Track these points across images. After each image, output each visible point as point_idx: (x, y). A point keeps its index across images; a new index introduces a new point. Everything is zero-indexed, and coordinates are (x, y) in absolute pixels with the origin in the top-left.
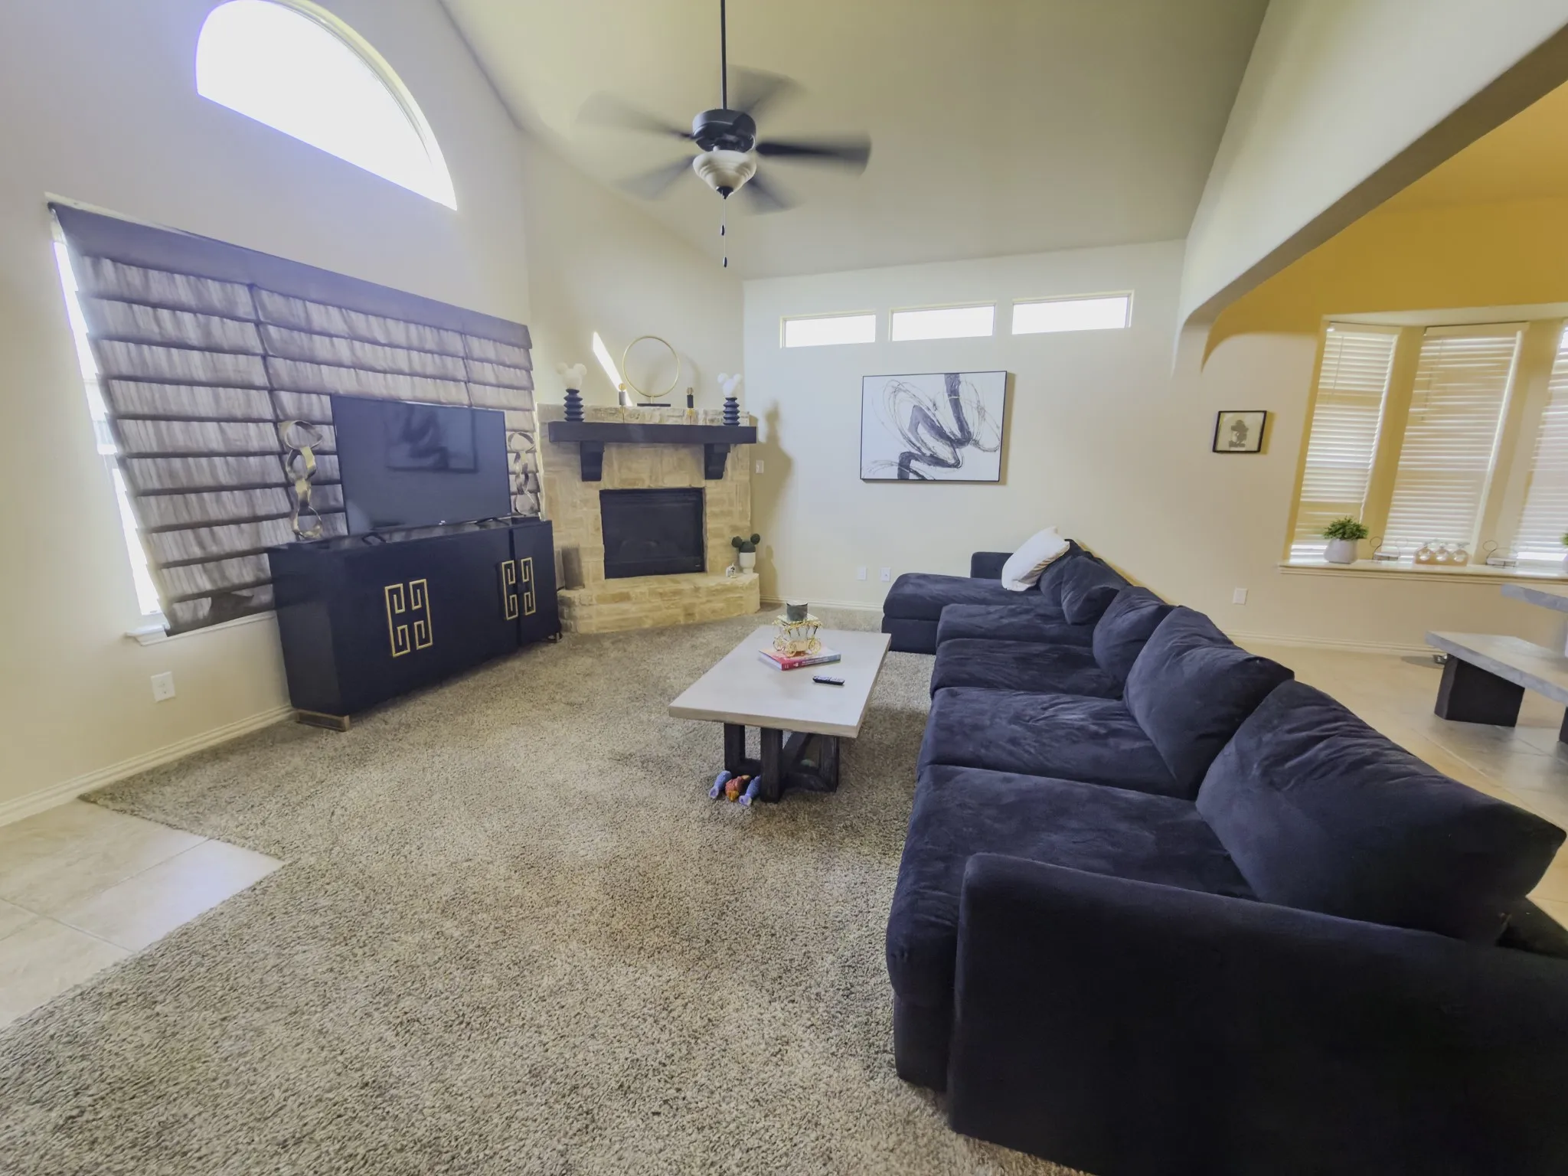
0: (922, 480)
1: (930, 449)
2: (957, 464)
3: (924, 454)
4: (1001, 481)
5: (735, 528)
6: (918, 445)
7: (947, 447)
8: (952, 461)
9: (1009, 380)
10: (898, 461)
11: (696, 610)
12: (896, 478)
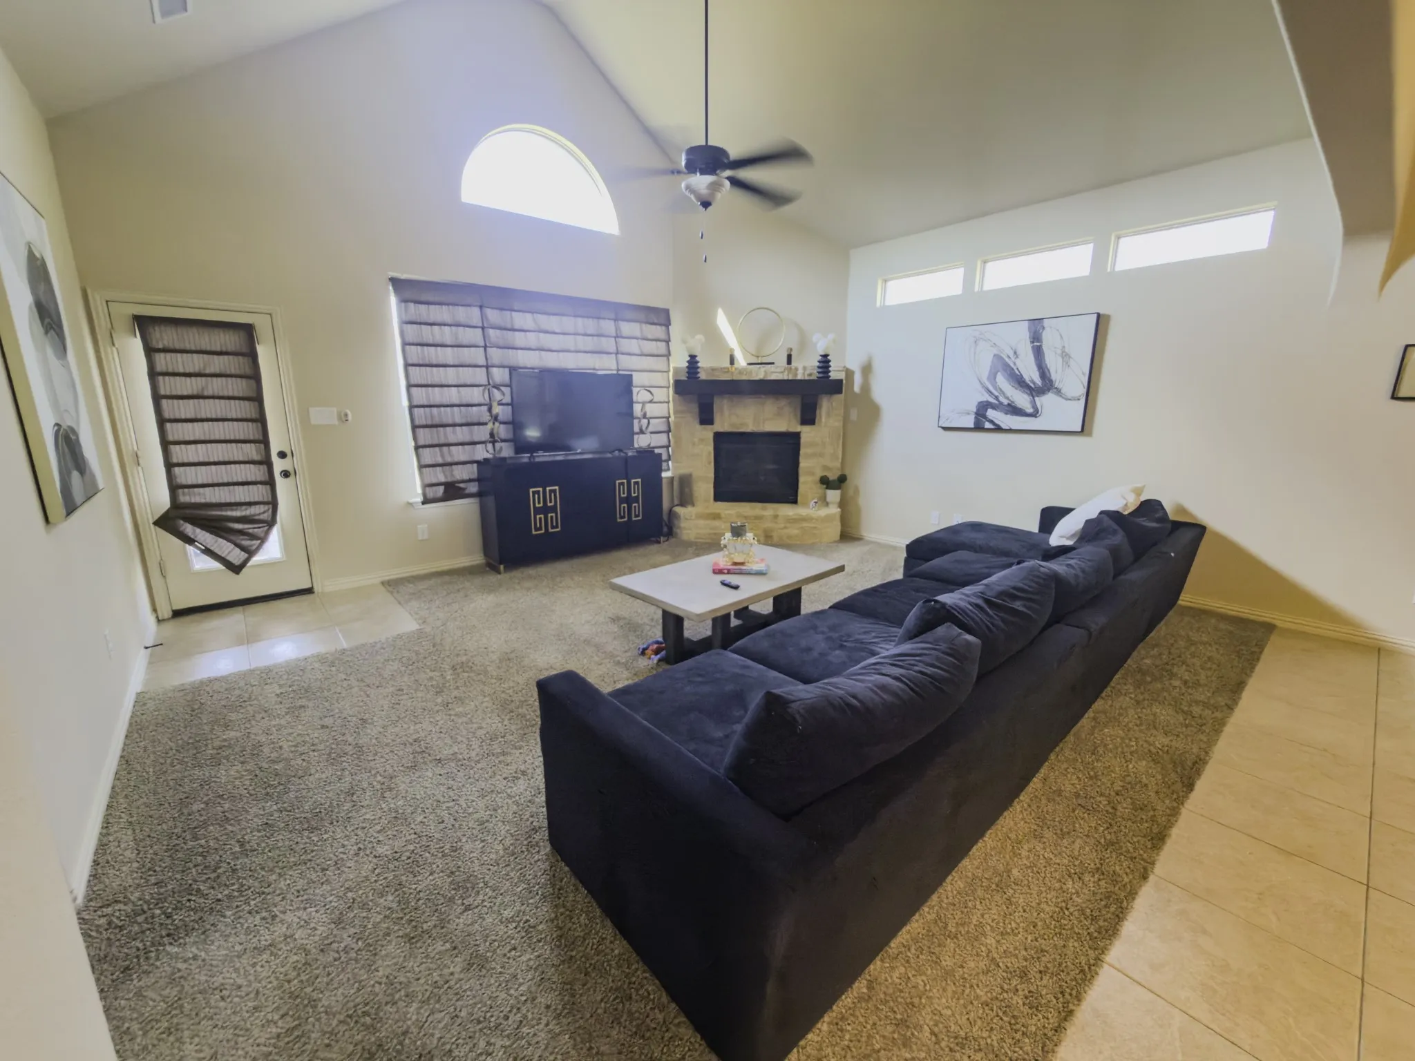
0: (998, 429)
1: (1007, 398)
2: (1035, 414)
3: (1001, 403)
4: (1085, 430)
5: (826, 468)
6: (997, 394)
7: (1026, 396)
8: (1030, 410)
9: (1101, 322)
10: (975, 410)
11: (775, 535)
12: (972, 426)
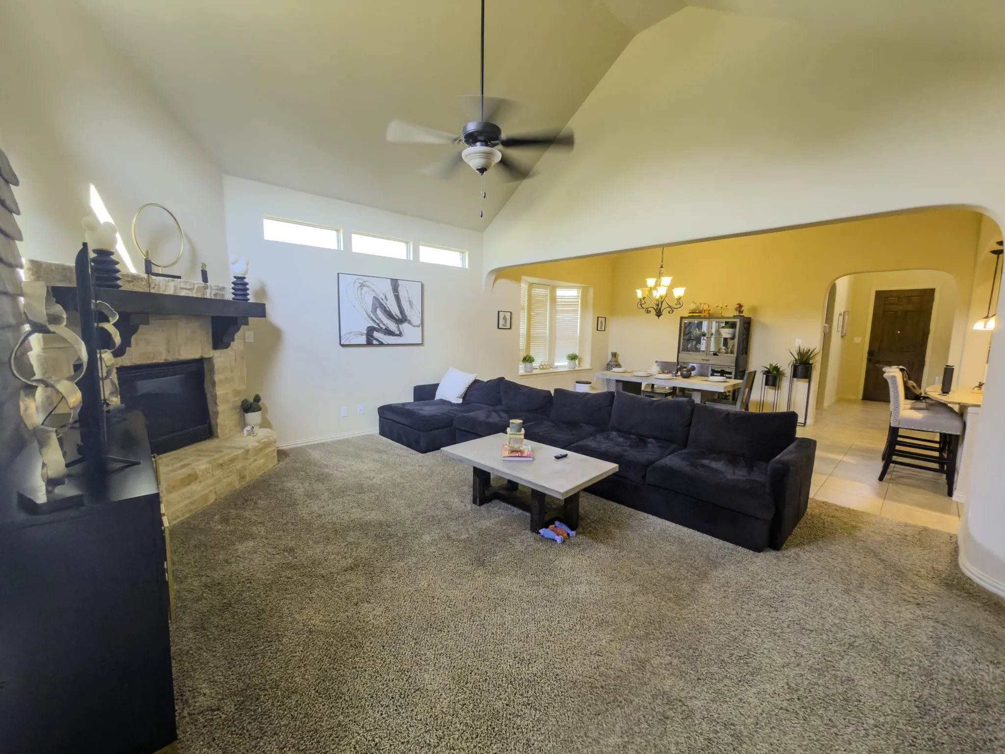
0: (381, 344)
1: (384, 325)
2: (400, 335)
3: (381, 328)
4: (422, 344)
6: (378, 322)
7: (394, 324)
8: (398, 333)
9: (423, 287)
10: (366, 332)
11: (247, 472)
12: (366, 343)
